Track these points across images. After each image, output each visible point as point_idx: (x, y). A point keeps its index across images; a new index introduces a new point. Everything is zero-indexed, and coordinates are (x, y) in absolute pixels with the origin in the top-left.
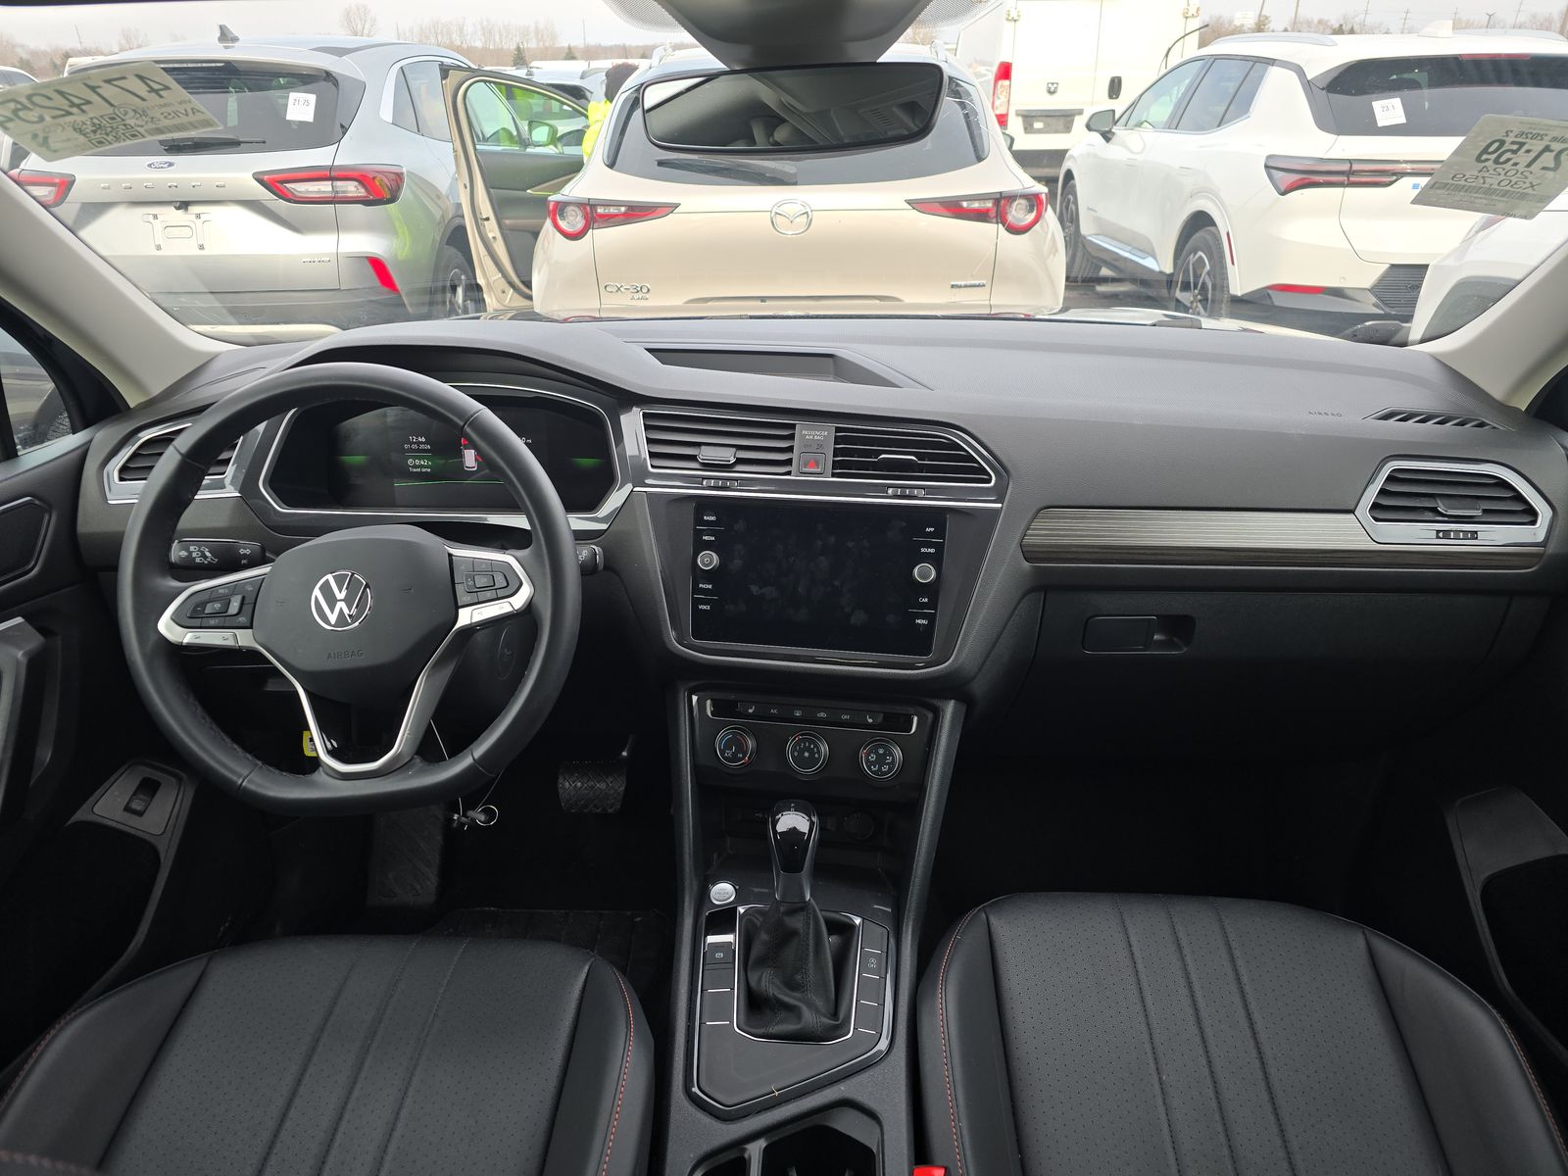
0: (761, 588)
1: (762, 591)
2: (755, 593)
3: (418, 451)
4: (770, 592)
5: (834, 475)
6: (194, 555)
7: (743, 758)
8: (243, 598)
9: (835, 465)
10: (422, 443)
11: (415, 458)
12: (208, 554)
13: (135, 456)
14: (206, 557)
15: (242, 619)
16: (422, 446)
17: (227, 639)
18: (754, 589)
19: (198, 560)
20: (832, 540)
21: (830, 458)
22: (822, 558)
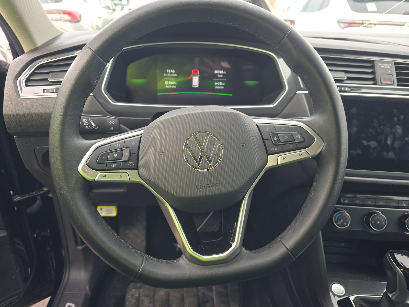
0: (368, 142)
1: (369, 143)
2: (365, 144)
3: (171, 77)
4: (373, 144)
5: (398, 85)
6: (85, 124)
7: (347, 225)
8: (131, 150)
9: (398, 80)
10: (173, 73)
11: (168, 81)
12: (93, 124)
13: (33, 73)
14: (91, 125)
15: (131, 164)
16: (173, 75)
17: (123, 177)
18: (365, 143)
19: (87, 127)
20: (402, 117)
21: (395, 78)
22: (398, 126)
